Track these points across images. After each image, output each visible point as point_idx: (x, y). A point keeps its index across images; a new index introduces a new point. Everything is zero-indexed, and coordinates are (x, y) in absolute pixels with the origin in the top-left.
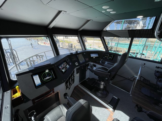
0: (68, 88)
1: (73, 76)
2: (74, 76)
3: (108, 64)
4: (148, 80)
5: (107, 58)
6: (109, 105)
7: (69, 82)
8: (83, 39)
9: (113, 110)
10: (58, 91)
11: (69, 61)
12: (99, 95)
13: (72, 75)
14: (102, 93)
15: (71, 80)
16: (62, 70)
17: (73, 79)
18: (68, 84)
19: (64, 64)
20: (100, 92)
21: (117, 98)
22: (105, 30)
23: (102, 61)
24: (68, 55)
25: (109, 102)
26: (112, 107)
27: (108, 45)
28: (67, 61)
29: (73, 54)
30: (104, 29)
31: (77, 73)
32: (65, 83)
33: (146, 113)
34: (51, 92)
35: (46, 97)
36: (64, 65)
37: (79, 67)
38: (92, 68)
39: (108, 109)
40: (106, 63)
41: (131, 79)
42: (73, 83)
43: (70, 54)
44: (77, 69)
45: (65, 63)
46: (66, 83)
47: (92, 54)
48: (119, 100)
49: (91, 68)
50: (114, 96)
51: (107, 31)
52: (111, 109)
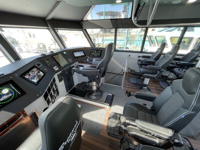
0: (50, 102)
1: (54, 86)
2: (56, 86)
3: (96, 60)
4: (133, 70)
5: (94, 55)
6: (105, 104)
7: (51, 95)
8: (58, 33)
9: (110, 107)
10: (34, 111)
11: (41, 65)
12: (94, 97)
13: (52, 85)
14: (97, 94)
15: (52, 91)
16: (33, 80)
17: (55, 89)
18: (49, 97)
19: (33, 71)
20: (94, 94)
21: (111, 95)
22: (86, 20)
23: (89, 58)
24: (37, 57)
25: (105, 101)
26: (108, 105)
27: (94, 41)
28: (37, 66)
29: (47, 55)
30: (84, 18)
31: (60, 81)
32: (43, 96)
33: (134, 95)
34: (19, 116)
35: (11, 127)
36: (35, 73)
37: (61, 72)
38: (78, 69)
39: (105, 109)
40: (94, 60)
41: (121, 74)
42: (58, 95)
43: (41, 56)
44: (58, 75)
45: (35, 69)
46: (46, 97)
47: (75, 53)
48: (113, 96)
49: (76, 69)
50: (109, 94)
51: (88, 21)
52: (108, 107)
